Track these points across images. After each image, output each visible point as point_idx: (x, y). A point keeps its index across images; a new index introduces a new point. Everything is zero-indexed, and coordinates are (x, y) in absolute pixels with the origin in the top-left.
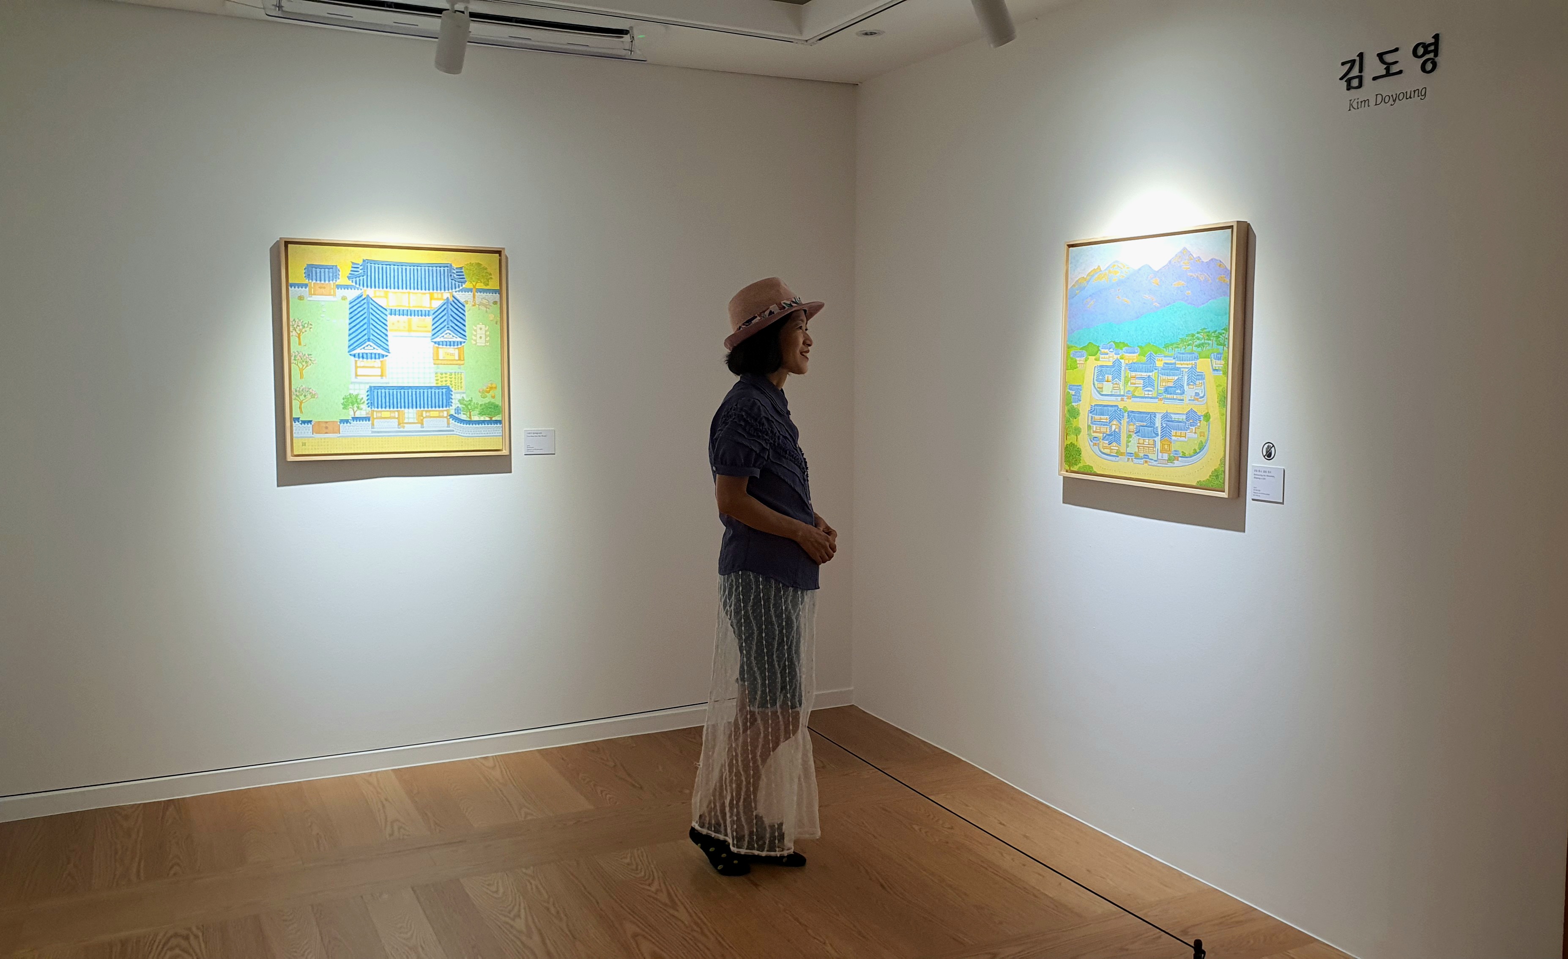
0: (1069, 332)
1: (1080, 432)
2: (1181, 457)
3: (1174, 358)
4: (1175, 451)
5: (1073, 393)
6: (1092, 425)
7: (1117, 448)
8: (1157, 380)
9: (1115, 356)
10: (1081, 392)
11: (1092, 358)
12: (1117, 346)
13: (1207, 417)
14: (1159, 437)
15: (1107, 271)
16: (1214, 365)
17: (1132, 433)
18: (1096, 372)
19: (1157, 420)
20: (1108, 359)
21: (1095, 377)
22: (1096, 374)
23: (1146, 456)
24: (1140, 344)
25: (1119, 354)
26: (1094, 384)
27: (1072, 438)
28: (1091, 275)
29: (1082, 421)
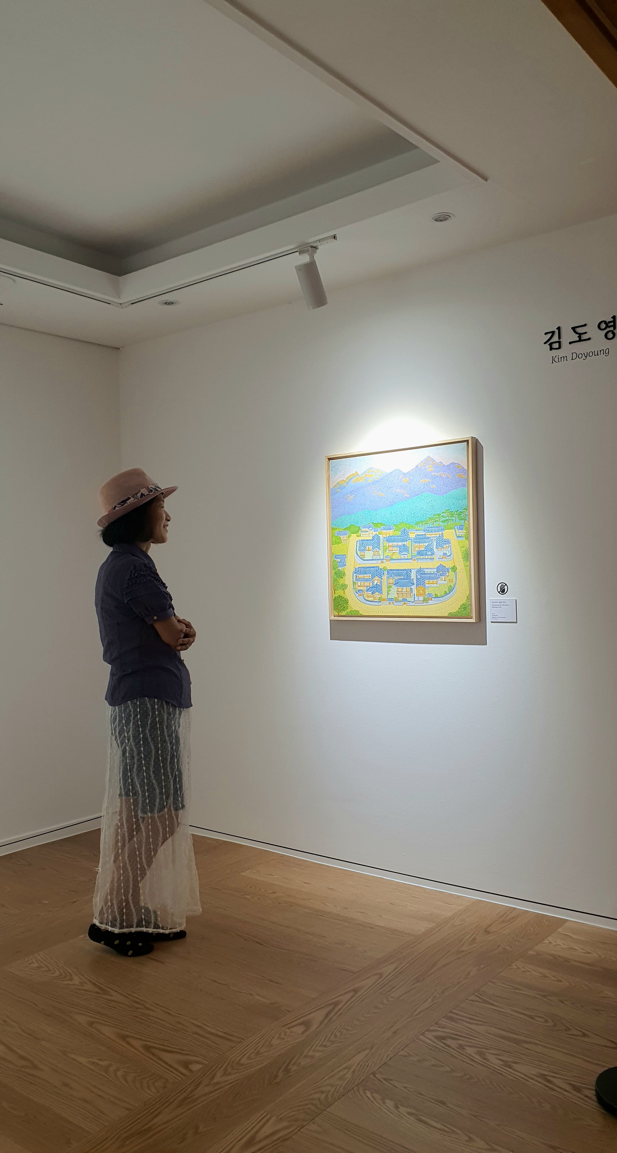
0: (333, 517)
1: (346, 588)
2: (433, 598)
3: (424, 531)
4: (428, 594)
5: (339, 560)
6: (357, 582)
7: (380, 596)
8: (411, 546)
9: (374, 532)
10: (346, 559)
11: (354, 536)
12: (375, 526)
13: (454, 569)
14: (415, 585)
15: (364, 475)
16: (458, 534)
17: (392, 585)
18: (358, 545)
19: (412, 573)
20: (368, 535)
21: (358, 548)
22: (358, 546)
23: (404, 600)
24: (395, 523)
25: (377, 531)
26: (357, 553)
27: (339, 592)
28: (350, 479)
29: (348, 579)
